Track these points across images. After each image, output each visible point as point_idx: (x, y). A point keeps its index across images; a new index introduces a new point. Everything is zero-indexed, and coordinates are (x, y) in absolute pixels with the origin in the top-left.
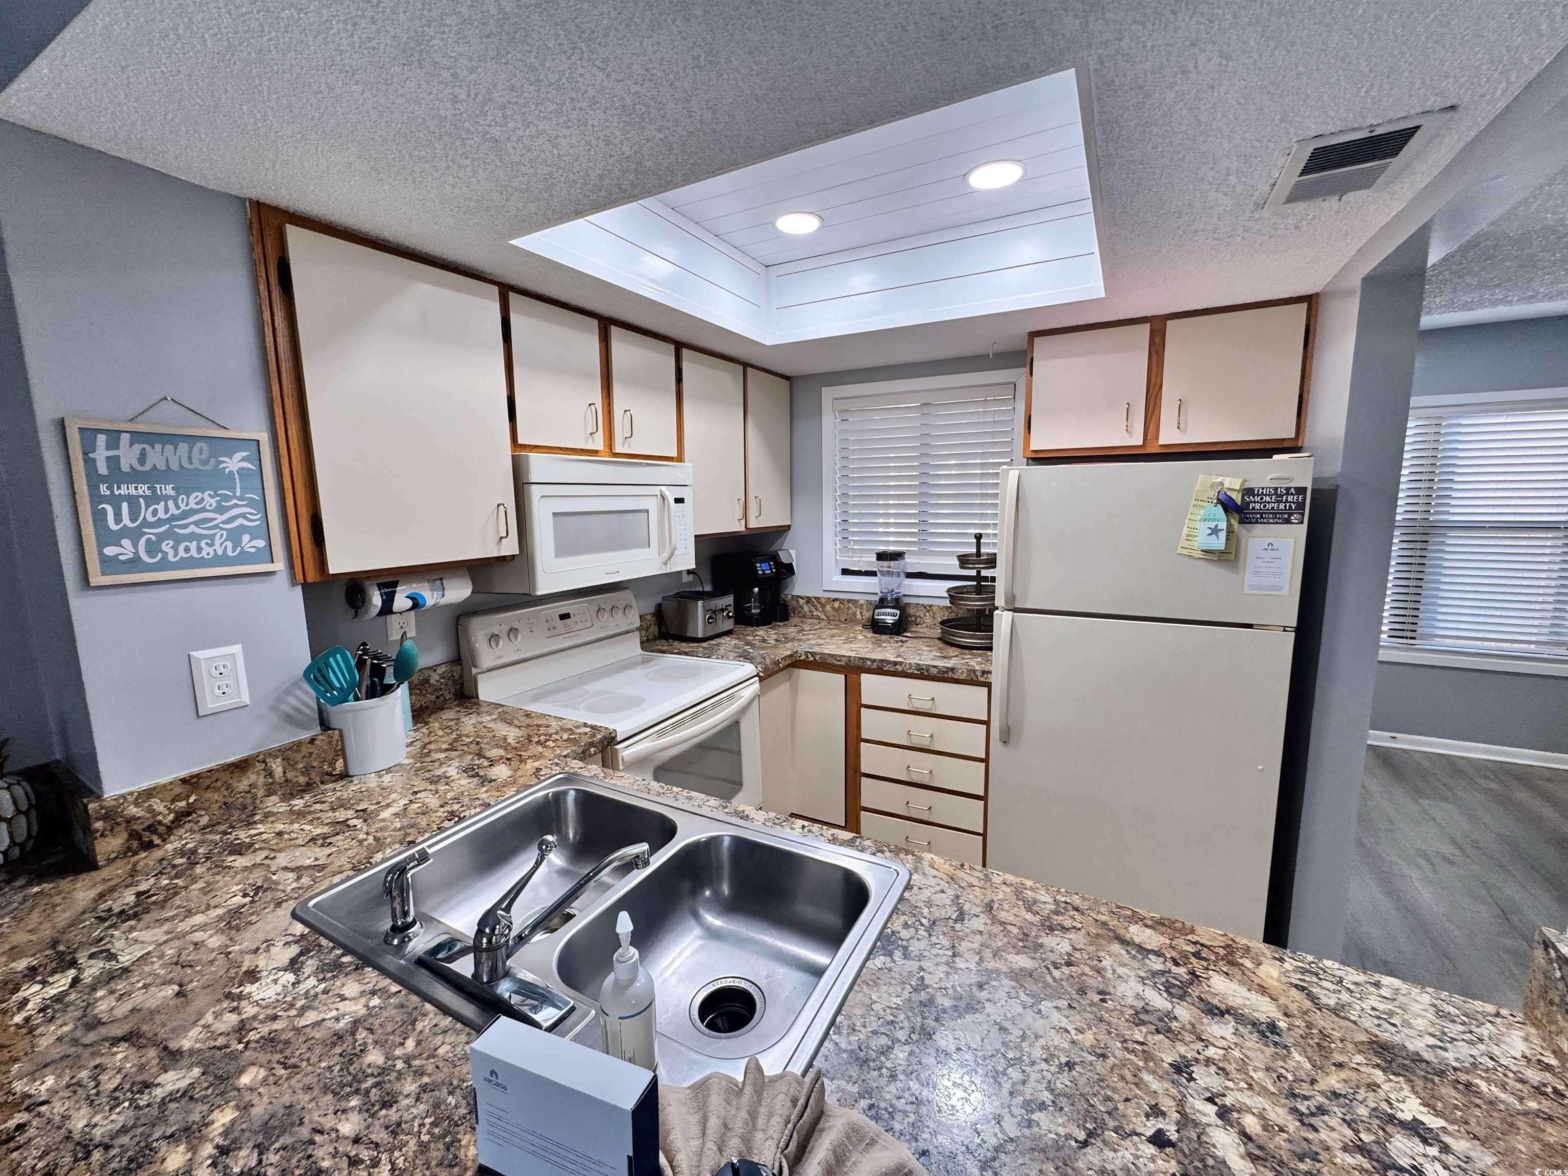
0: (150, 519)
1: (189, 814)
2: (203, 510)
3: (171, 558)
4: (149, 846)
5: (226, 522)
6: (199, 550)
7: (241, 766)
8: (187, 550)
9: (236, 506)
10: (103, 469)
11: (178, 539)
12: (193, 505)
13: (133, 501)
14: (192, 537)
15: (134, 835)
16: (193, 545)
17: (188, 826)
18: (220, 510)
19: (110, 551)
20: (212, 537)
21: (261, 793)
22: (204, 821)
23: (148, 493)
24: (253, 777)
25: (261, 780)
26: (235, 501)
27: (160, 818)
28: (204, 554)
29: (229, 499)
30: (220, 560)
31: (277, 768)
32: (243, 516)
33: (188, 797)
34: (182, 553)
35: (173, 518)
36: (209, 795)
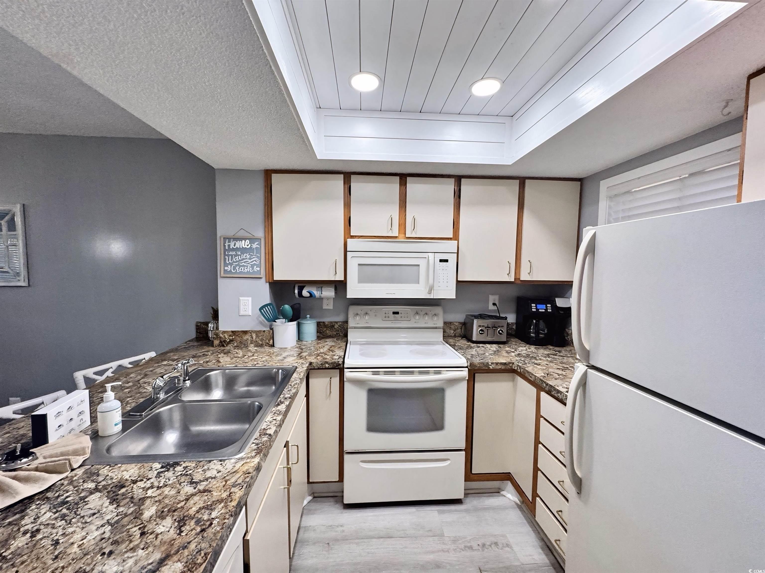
0: (235, 261)
1: (232, 341)
2: (246, 259)
3: (238, 271)
4: (223, 346)
5: (251, 262)
6: (244, 269)
7: (245, 332)
8: (241, 269)
9: (254, 258)
10: (227, 248)
11: (240, 266)
12: (244, 257)
13: (232, 255)
14: (244, 266)
15: (221, 342)
16: (243, 268)
17: (232, 344)
18: (250, 259)
19: (226, 268)
20: (247, 266)
21: (249, 342)
22: (235, 344)
23: (235, 254)
24: (247, 337)
25: (250, 338)
26: (254, 256)
27: (226, 339)
28: (245, 271)
29: (252, 255)
30: (248, 273)
31: (254, 336)
32: (255, 261)
33: (232, 336)
34: (240, 270)
35: (240, 260)
36: (237, 338)
